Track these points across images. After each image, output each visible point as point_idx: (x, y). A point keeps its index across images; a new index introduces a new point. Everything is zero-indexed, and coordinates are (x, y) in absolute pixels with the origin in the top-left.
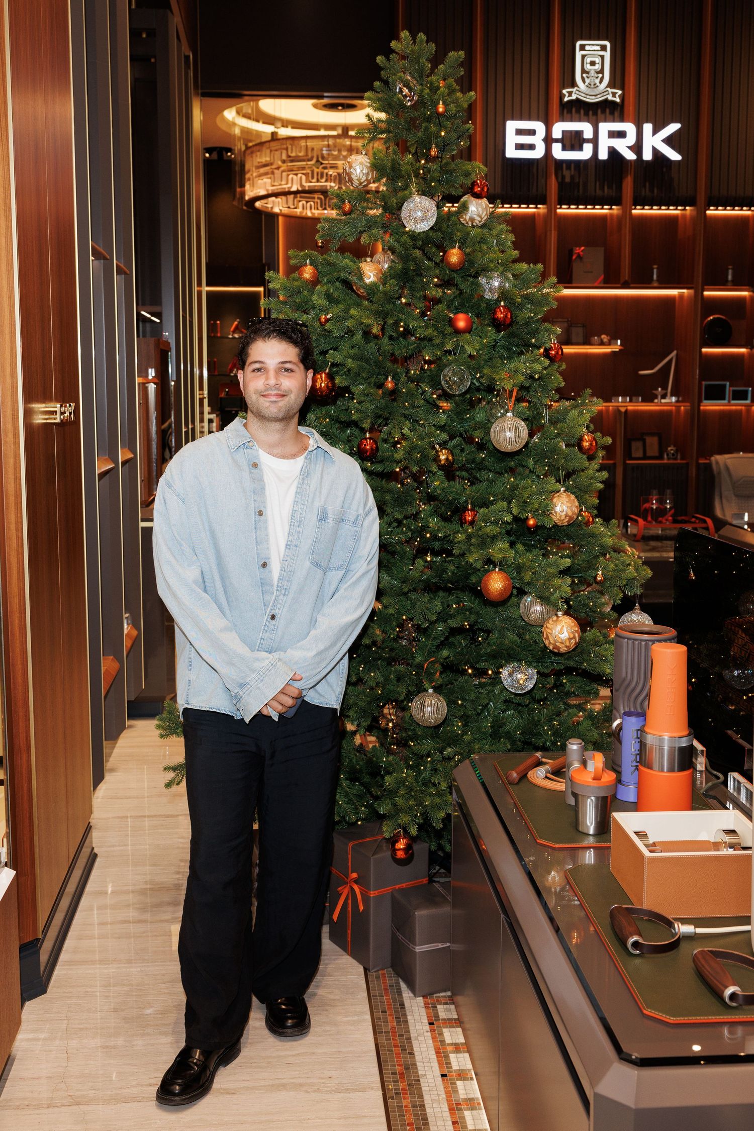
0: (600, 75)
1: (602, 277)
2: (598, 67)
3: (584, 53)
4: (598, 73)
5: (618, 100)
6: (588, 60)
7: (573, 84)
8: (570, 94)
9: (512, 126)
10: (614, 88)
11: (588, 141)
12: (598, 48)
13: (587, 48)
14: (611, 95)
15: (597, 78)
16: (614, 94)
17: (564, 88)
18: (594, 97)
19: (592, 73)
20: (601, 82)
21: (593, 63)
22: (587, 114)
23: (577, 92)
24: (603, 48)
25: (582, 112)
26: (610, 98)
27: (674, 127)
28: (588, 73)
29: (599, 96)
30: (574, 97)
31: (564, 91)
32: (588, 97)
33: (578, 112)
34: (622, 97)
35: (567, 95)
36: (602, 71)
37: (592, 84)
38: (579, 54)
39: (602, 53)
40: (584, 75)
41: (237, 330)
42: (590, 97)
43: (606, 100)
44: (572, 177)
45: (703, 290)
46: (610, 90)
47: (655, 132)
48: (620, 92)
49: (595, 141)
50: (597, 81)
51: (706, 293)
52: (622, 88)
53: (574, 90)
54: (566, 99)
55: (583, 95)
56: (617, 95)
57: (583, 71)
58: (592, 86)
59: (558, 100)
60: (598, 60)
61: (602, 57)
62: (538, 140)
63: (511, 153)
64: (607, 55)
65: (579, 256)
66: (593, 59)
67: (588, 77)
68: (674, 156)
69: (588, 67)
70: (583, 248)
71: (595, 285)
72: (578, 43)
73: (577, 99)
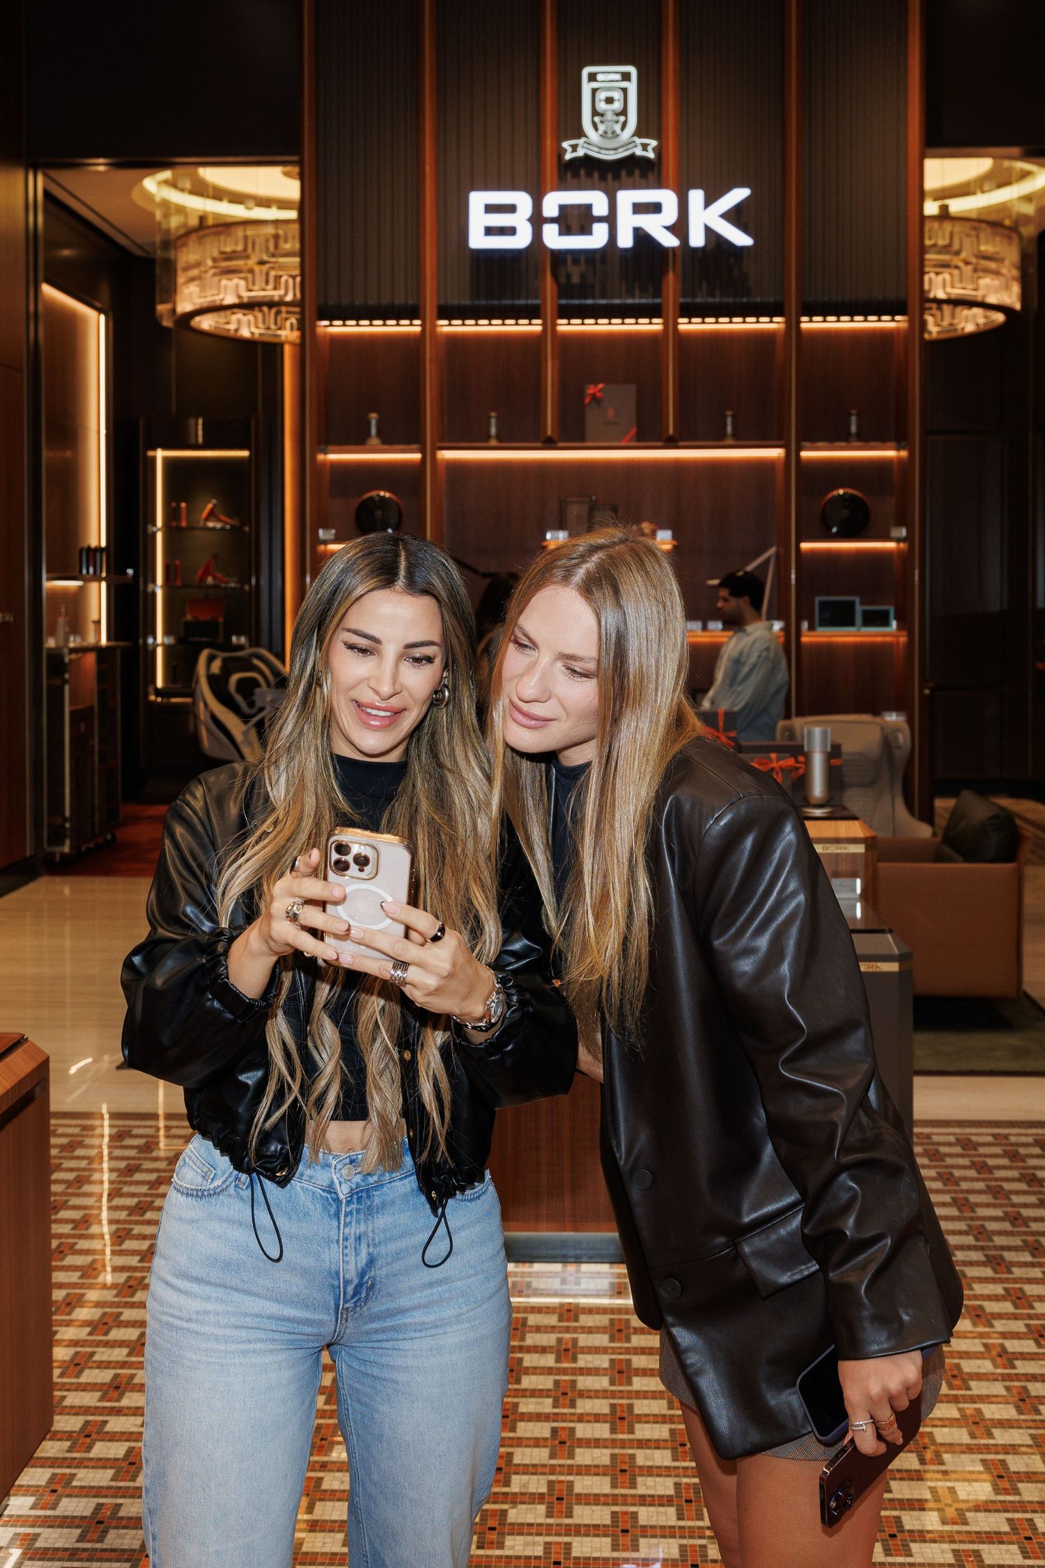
0: (622, 119)
1: (634, 430)
2: (617, 106)
3: (594, 85)
4: (618, 114)
5: (651, 155)
6: (602, 95)
7: (580, 133)
8: (574, 148)
9: (478, 200)
10: (647, 136)
11: (600, 219)
12: (618, 77)
13: (599, 77)
14: (640, 148)
15: (617, 122)
16: (645, 147)
17: (566, 139)
18: (612, 152)
19: (609, 116)
20: (623, 128)
21: (609, 100)
22: (603, 178)
23: (586, 145)
24: (626, 77)
25: (596, 175)
26: (639, 152)
27: (738, 195)
28: (602, 115)
29: (620, 150)
30: (580, 153)
31: (566, 145)
32: (603, 151)
33: (589, 175)
34: (659, 151)
35: (569, 149)
36: (624, 112)
37: (610, 132)
38: (586, 88)
39: (624, 84)
40: (597, 119)
41: (211, 515)
42: (607, 152)
43: (633, 156)
44: (583, 276)
45: (799, 449)
46: (638, 141)
47: (708, 202)
48: (654, 143)
49: (611, 219)
50: (618, 128)
51: (805, 454)
52: (658, 137)
53: (581, 141)
54: (568, 156)
55: (596, 149)
56: (650, 148)
57: (595, 113)
58: (610, 135)
59: (555, 157)
60: (617, 95)
61: (625, 91)
62: (521, 220)
63: (478, 240)
64: (632, 87)
65: (594, 397)
66: (609, 94)
67: (602, 122)
68: (741, 239)
69: (602, 106)
70: (601, 386)
71: (623, 444)
72: (586, 71)
73: (587, 157)
